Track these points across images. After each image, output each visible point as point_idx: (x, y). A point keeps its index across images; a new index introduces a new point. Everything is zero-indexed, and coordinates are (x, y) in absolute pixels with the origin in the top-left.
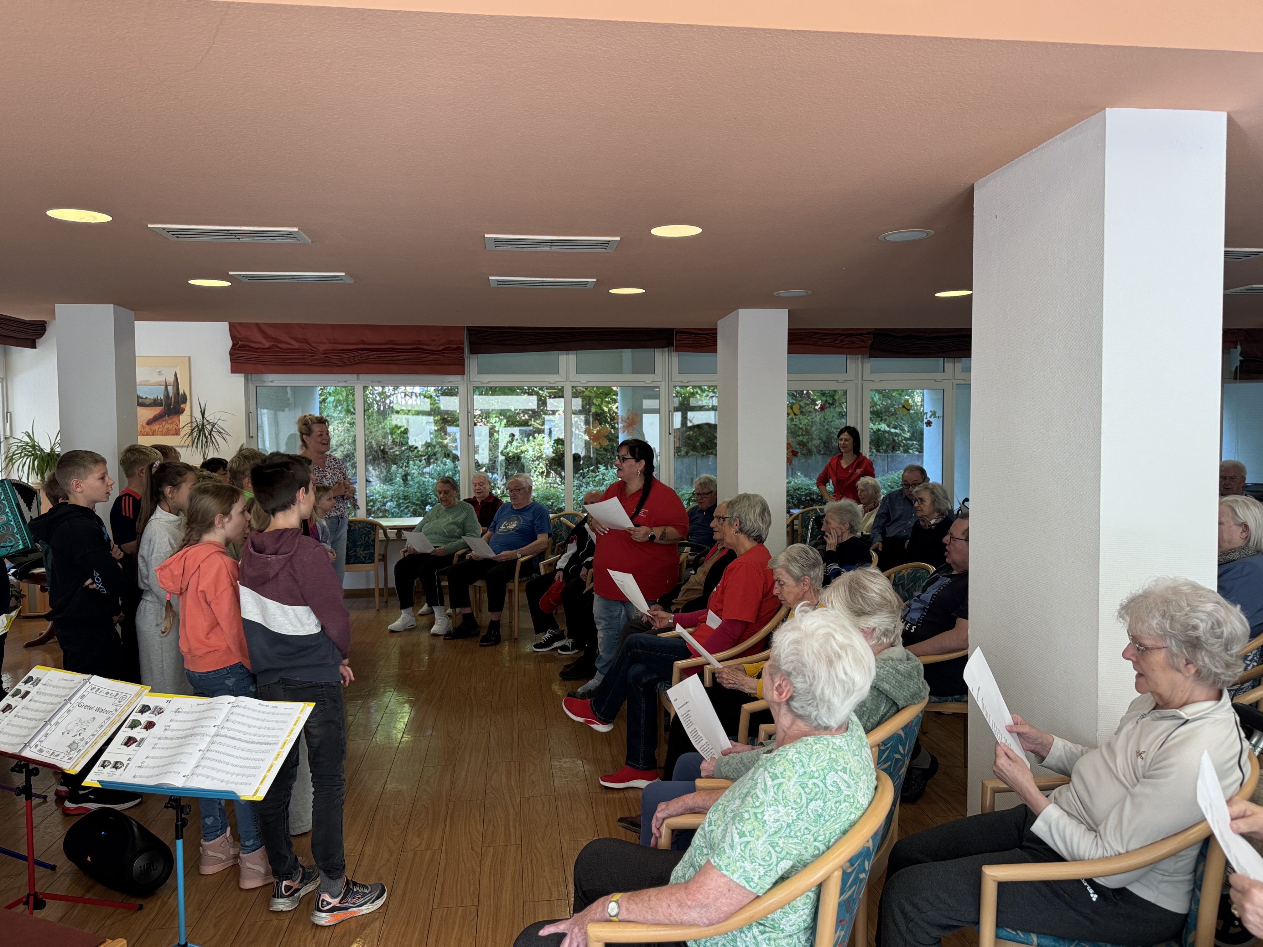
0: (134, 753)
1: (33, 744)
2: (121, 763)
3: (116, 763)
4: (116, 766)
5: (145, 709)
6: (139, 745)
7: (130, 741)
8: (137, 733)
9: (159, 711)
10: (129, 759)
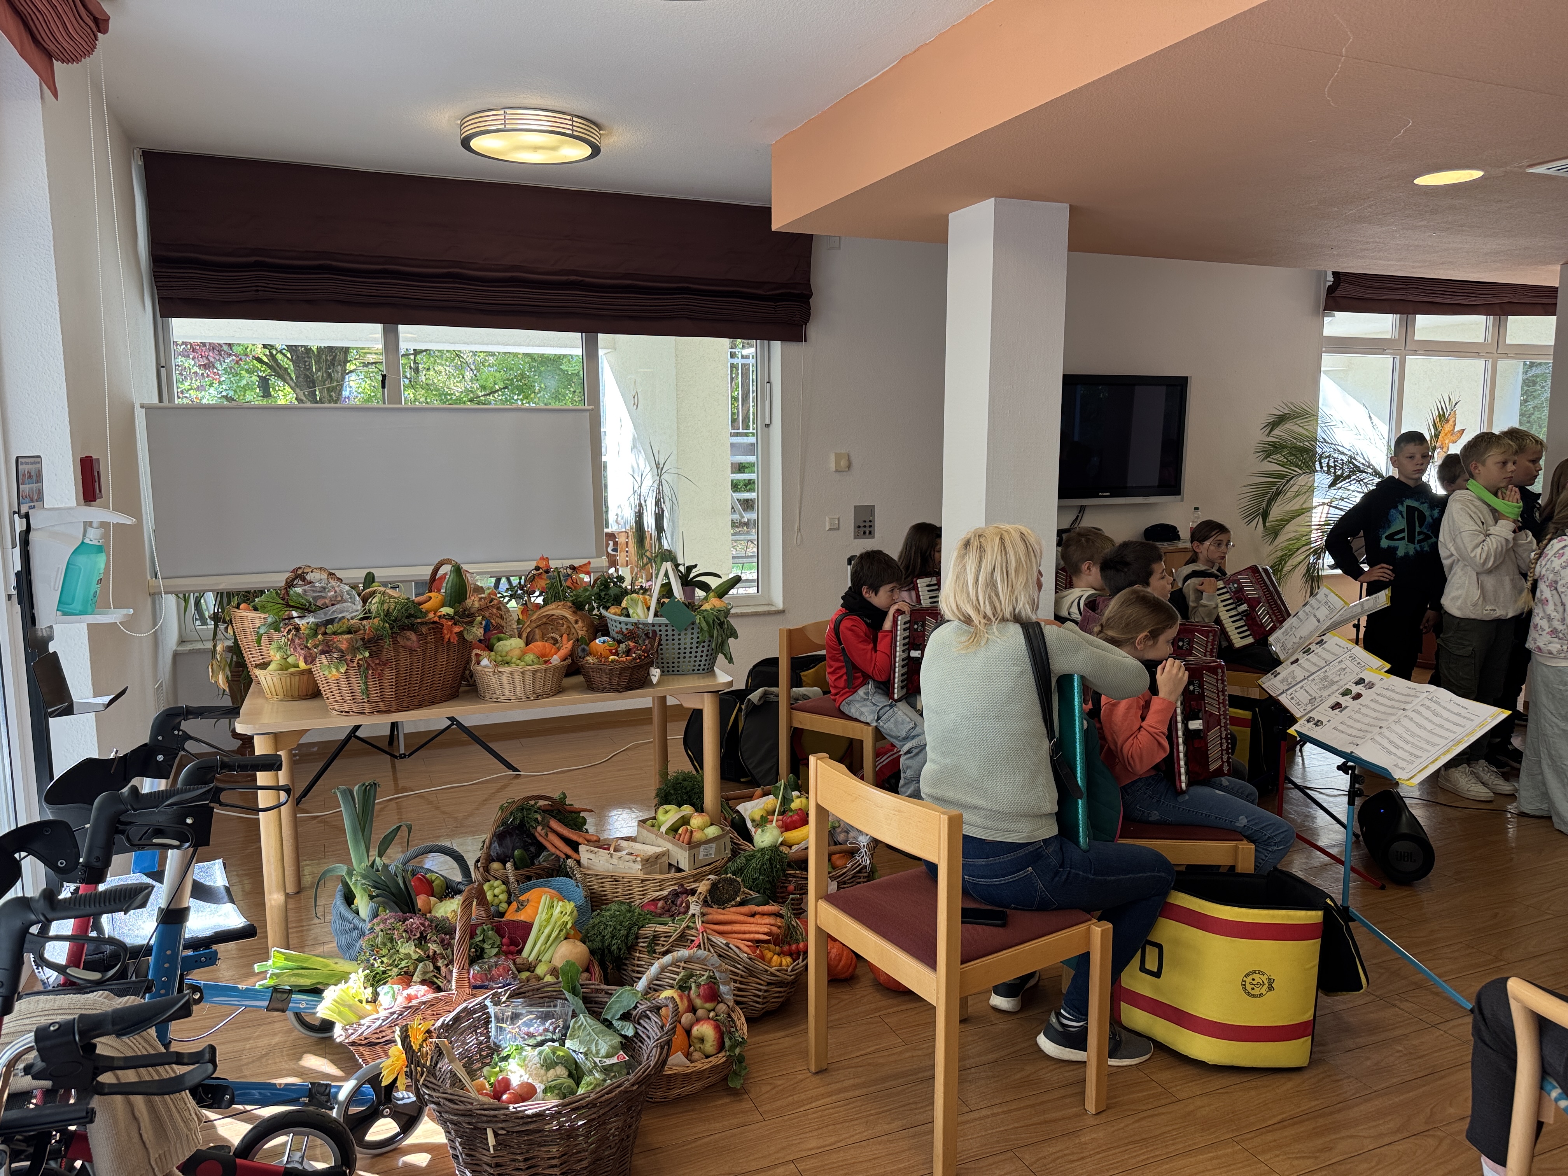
0: (1334, 716)
1: (1289, 692)
2: (1322, 722)
3: (1319, 721)
4: (1318, 723)
5: (1360, 681)
6: (1341, 711)
7: (1337, 706)
8: (1345, 701)
9: (1371, 686)
10: (1329, 721)
